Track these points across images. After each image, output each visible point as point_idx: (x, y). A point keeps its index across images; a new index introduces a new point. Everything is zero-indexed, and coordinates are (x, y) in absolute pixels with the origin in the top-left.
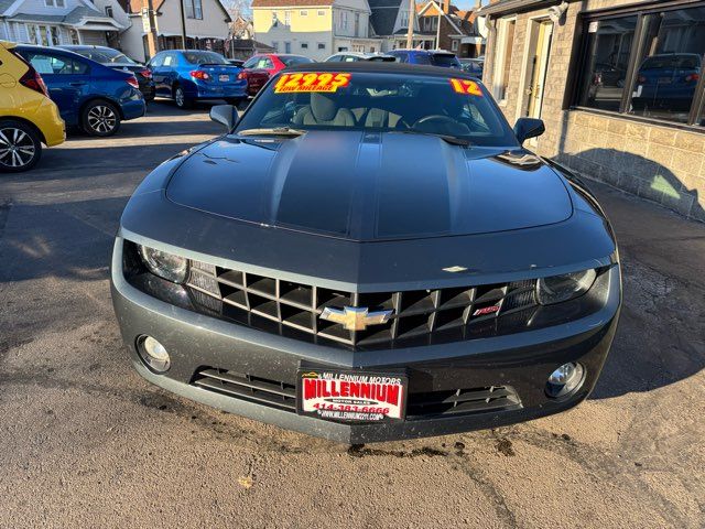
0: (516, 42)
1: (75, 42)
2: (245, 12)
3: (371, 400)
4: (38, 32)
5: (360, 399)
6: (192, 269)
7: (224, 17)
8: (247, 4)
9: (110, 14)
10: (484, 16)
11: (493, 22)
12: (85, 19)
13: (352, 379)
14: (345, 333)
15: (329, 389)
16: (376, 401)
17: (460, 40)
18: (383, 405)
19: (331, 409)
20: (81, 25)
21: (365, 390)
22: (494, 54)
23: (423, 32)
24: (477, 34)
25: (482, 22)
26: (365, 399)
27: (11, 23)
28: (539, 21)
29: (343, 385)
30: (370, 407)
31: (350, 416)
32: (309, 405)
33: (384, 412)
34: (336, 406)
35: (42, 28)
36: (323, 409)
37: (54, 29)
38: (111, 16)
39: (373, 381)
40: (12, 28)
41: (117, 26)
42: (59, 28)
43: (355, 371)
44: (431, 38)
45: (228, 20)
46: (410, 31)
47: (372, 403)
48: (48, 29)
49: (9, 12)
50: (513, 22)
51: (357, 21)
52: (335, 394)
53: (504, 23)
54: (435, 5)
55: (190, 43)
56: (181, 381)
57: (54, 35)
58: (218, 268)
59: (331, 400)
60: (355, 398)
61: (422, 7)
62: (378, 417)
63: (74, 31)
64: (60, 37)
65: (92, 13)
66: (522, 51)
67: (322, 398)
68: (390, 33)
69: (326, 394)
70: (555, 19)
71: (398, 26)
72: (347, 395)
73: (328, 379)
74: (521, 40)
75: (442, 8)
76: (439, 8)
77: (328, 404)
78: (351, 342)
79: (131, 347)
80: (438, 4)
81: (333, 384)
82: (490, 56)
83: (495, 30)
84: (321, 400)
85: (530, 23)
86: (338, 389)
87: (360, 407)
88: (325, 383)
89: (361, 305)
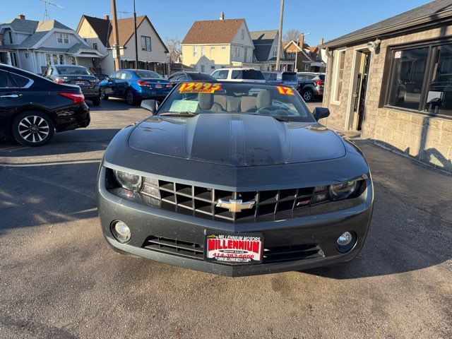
0: (346, 64)
1: (74, 64)
2: (178, 47)
3: (244, 250)
4: (52, 58)
5: (238, 250)
6: (145, 183)
7: (165, 50)
8: (179, 42)
9: (96, 47)
10: (325, 49)
11: (330, 52)
12: (81, 51)
13: (234, 239)
14: (230, 215)
15: (221, 245)
16: (247, 251)
17: (310, 64)
18: (250, 253)
19: (222, 256)
20: (78, 54)
21: (241, 245)
22: (332, 72)
23: (286, 59)
24: (320, 60)
25: (323, 52)
26: (241, 250)
27: (36, 52)
28: (361, 51)
29: (230, 242)
30: (243, 254)
31: (233, 260)
32: (211, 254)
33: (251, 257)
34: (225, 254)
35: (55, 56)
36: (218, 256)
37: (61, 57)
38: (96, 48)
39: (246, 239)
40: (36, 55)
41: (100, 55)
42: (64, 56)
43: (236, 234)
44: (291, 63)
45: (167, 51)
46: (278, 59)
47: (245, 252)
48: (58, 56)
49: (35, 47)
50: (344, 52)
51: (246, 53)
52: (225, 247)
53: (337, 53)
54: (294, 43)
55: (142, 65)
56: (137, 246)
57: (61, 60)
58: (159, 181)
59: (223, 251)
60: (235, 249)
61: (286, 44)
62: (248, 260)
63: (73, 57)
64: (65, 61)
65: (85, 47)
66: (350, 70)
67: (218, 250)
68: (266, 60)
69: (220, 248)
70: (372, 49)
71: (271, 56)
72: (231, 248)
73: (221, 238)
74: (349, 63)
75: (299, 45)
76: (296, 45)
77: (221, 253)
78: (233, 219)
79: (108, 229)
80: (296, 42)
81: (224, 242)
82: (329, 73)
83: (332, 57)
84: (217, 251)
85: (355, 53)
86: (226, 245)
87: (238, 255)
88: (219, 241)
89: (238, 198)
